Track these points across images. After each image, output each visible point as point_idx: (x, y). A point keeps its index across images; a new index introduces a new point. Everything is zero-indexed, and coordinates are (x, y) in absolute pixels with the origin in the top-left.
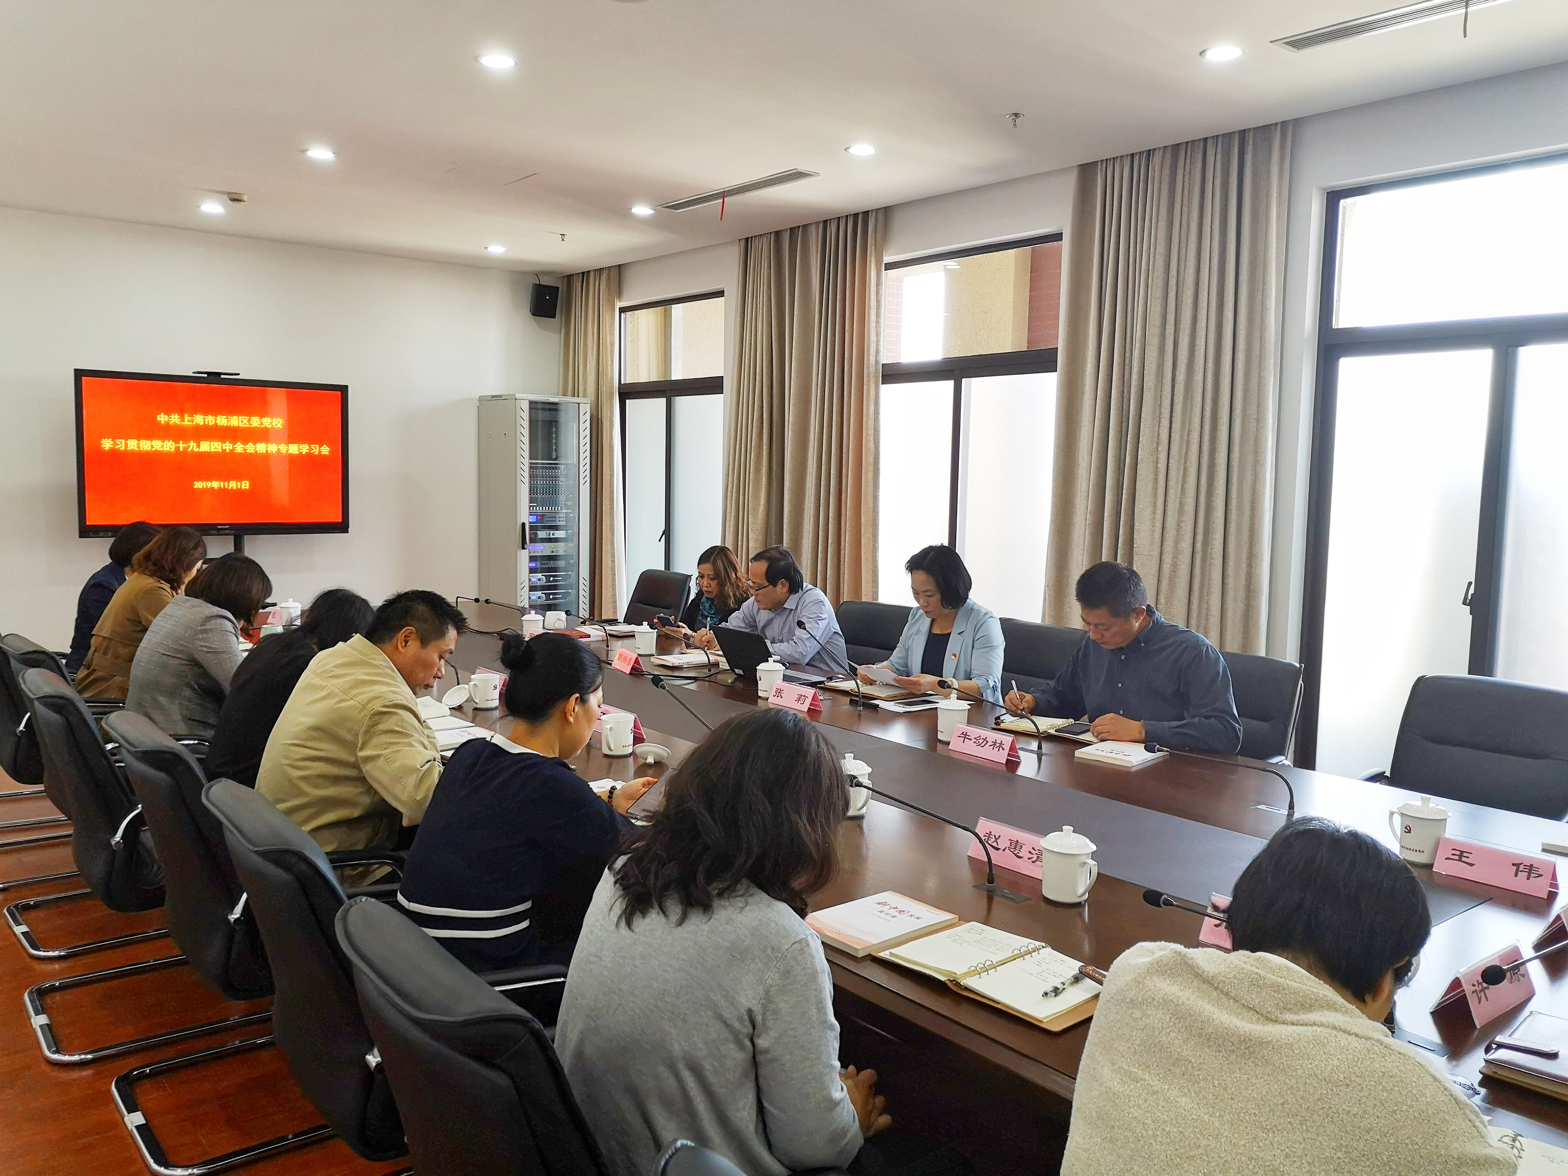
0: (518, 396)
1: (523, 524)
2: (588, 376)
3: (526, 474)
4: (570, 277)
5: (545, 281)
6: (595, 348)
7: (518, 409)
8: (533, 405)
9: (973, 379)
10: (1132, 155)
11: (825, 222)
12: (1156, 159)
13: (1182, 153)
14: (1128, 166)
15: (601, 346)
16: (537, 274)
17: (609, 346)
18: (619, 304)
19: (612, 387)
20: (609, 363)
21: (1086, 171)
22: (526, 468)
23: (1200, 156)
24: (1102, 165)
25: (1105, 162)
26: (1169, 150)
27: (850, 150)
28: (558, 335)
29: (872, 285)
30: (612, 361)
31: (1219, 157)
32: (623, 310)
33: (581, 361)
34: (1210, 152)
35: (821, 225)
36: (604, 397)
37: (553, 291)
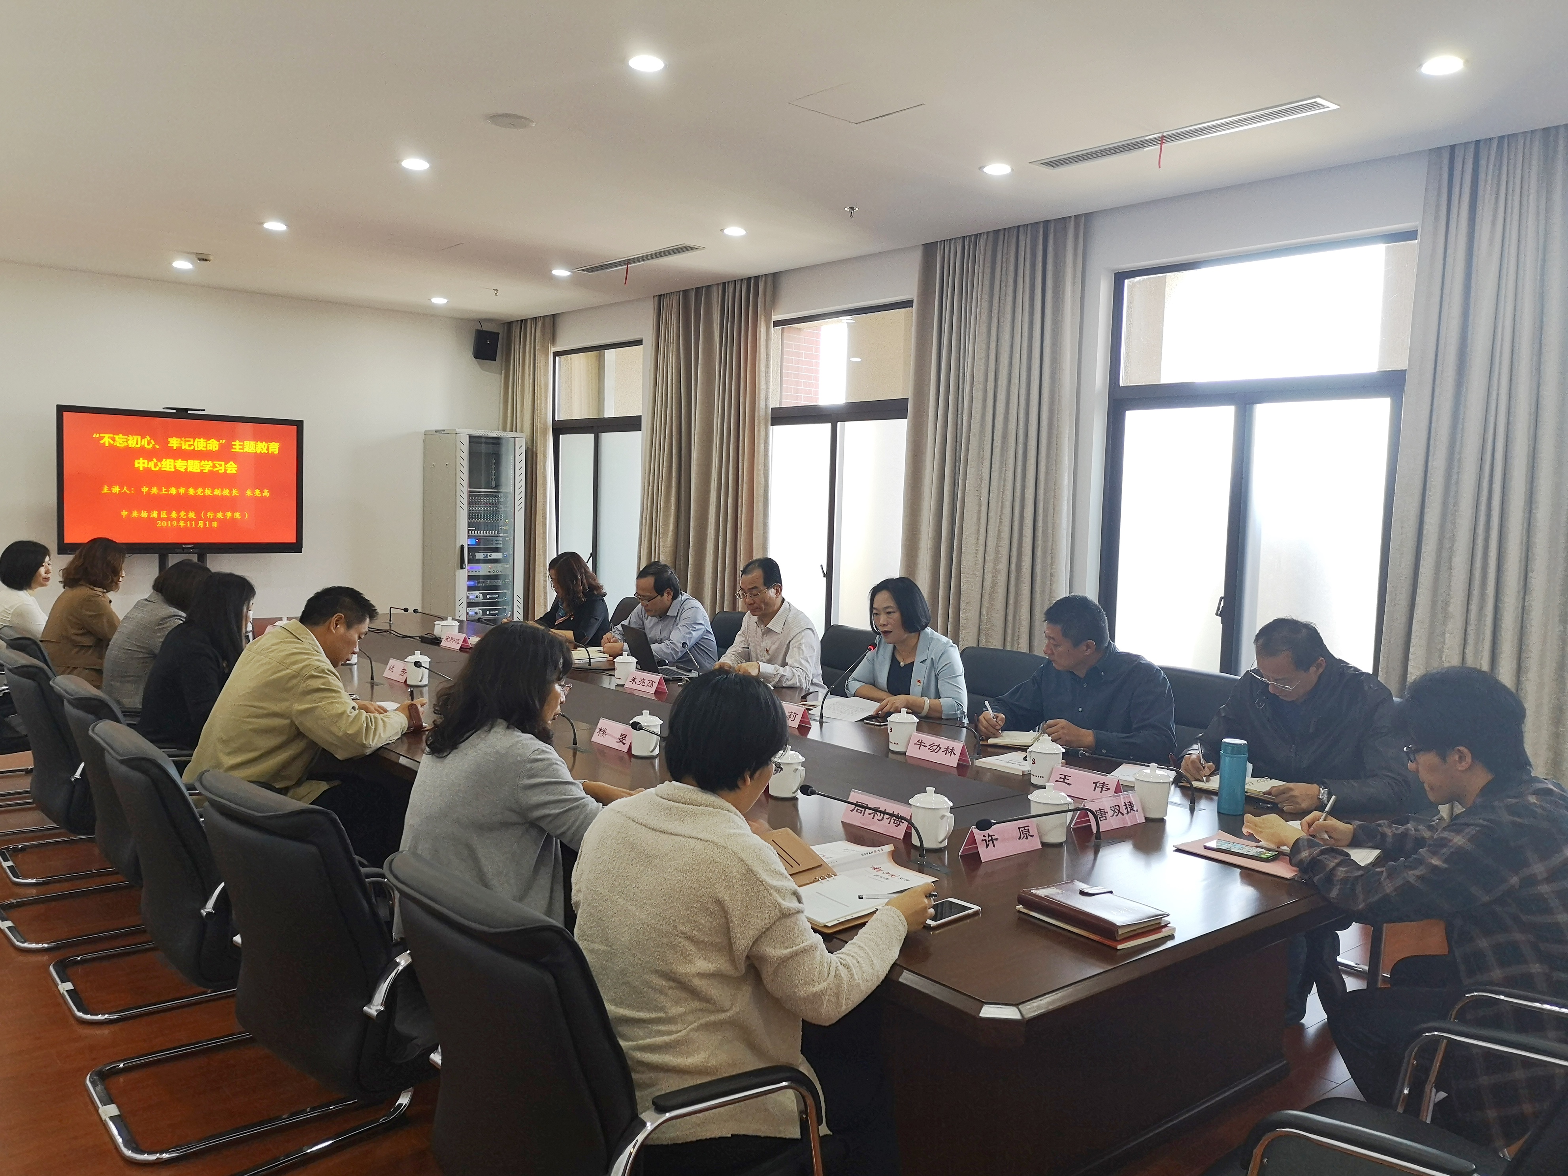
0: (458, 431)
1: (462, 546)
2: (525, 414)
3: (466, 501)
4: (510, 324)
5: (486, 327)
6: (531, 389)
7: (459, 443)
8: (473, 440)
9: (847, 423)
10: (964, 237)
11: (724, 284)
12: (982, 242)
13: (1001, 237)
14: (961, 245)
15: (536, 387)
16: (480, 321)
17: (543, 387)
18: (553, 349)
19: (545, 424)
20: (543, 402)
21: (929, 249)
22: (466, 496)
23: (1014, 240)
24: (940, 245)
25: (943, 242)
26: (991, 235)
27: (725, 232)
28: (498, 376)
29: (762, 340)
30: (546, 400)
31: (1029, 241)
32: (556, 354)
33: (519, 400)
34: (1022, 237)
35: (721, 288)
36: (538, 433)
37: (494, 336)
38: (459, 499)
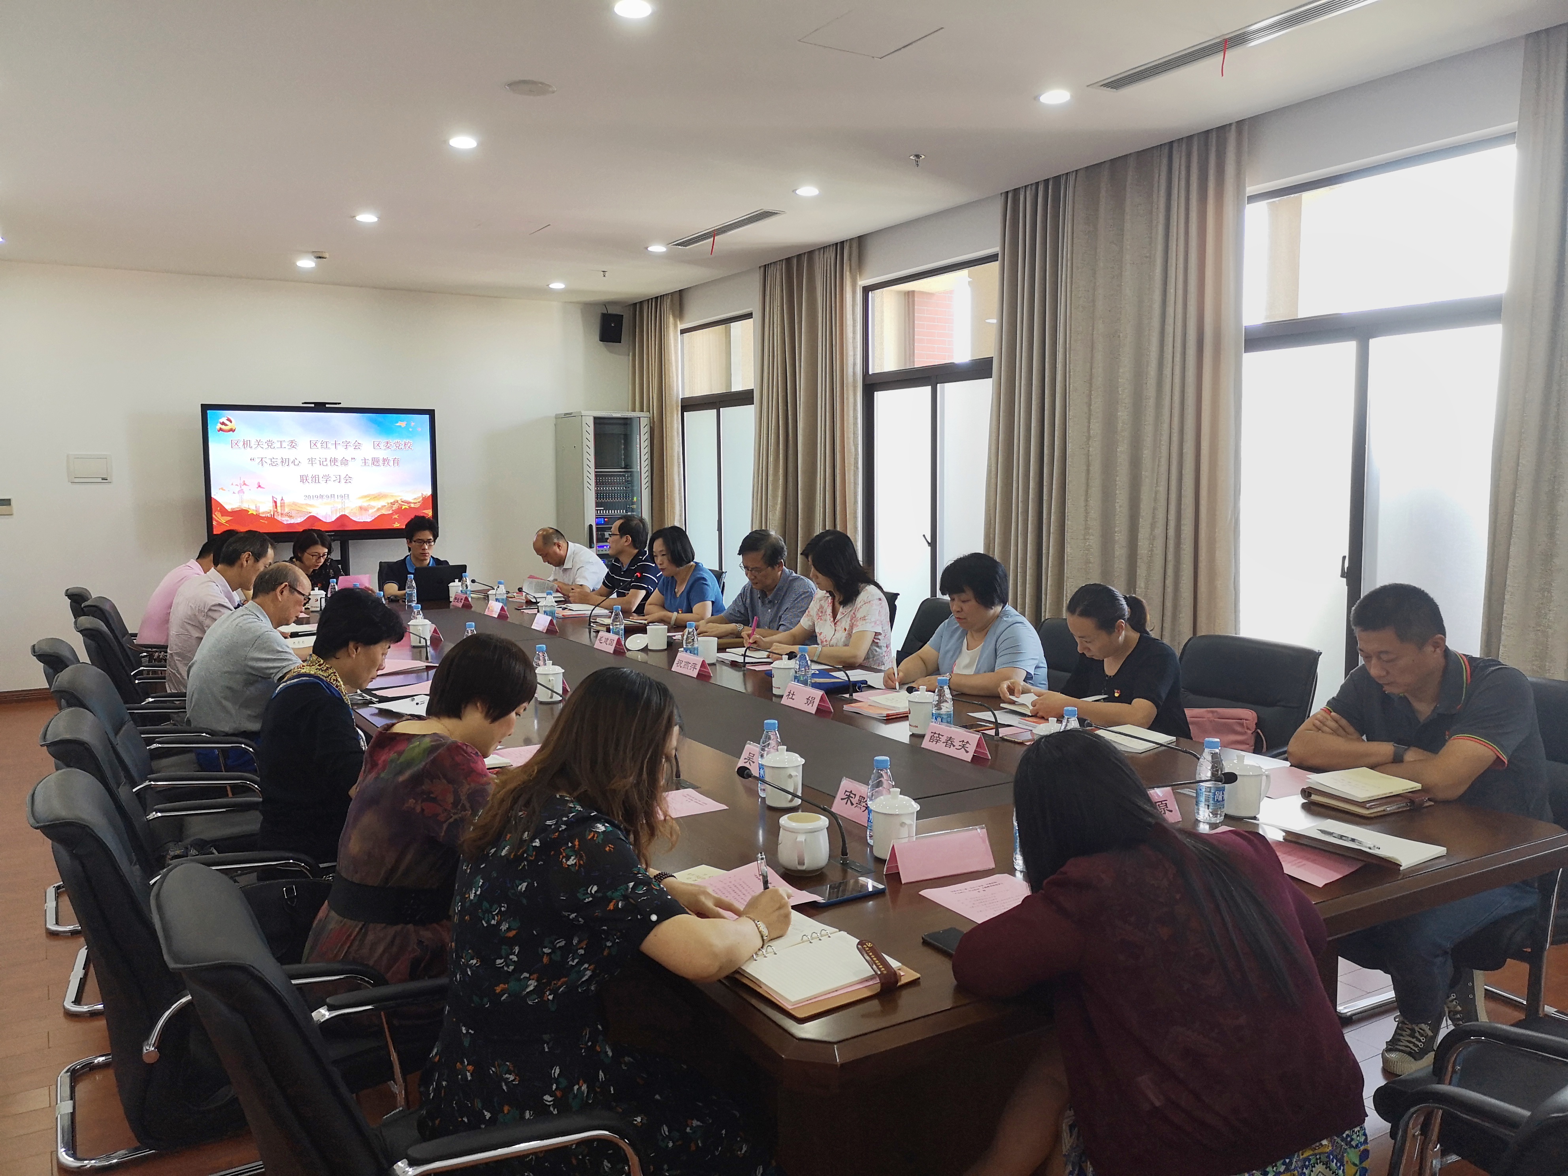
0: (583, 413)
1: (591, 526)
2: (652, 394)
3: (593, 482)
4: (635, 305)
5: (612, 310)
6: (658, 368)
7: (584, 424)
8: (598, 421)
9: (946, 384)
11: (823, 249)
15: (664, 365)
16: (606, 304)
18: (681, 326)
19: (674, 402)
20: (674, 379)
22: (593, 476)
27: (798, 192)
28: (627, 357)
30: (677, 377)
32: (683, 332)
33: (646, 380)
35: (821, 252)
36: (665, 412)
37: (619, 318)
38: (586, 479)
